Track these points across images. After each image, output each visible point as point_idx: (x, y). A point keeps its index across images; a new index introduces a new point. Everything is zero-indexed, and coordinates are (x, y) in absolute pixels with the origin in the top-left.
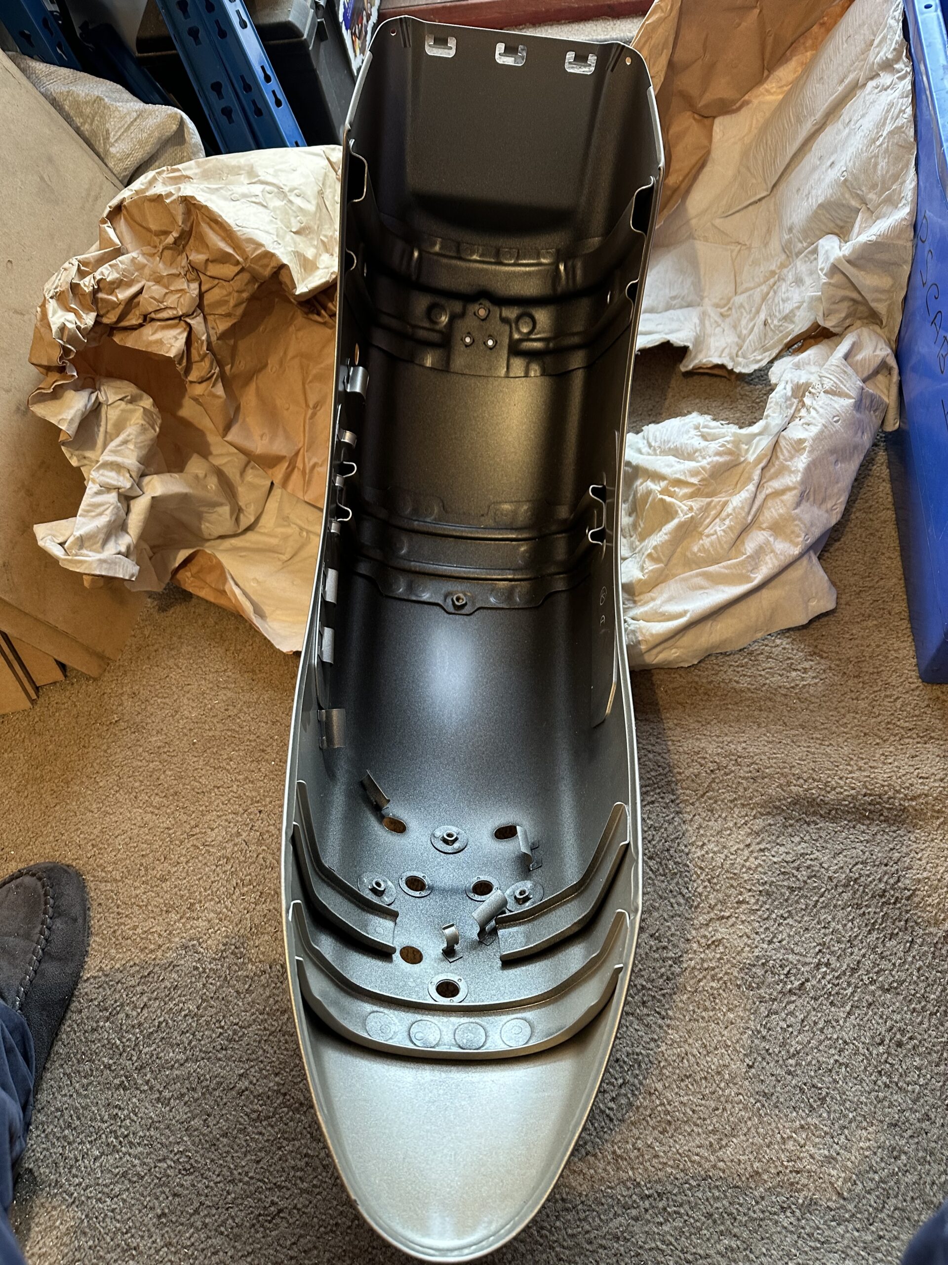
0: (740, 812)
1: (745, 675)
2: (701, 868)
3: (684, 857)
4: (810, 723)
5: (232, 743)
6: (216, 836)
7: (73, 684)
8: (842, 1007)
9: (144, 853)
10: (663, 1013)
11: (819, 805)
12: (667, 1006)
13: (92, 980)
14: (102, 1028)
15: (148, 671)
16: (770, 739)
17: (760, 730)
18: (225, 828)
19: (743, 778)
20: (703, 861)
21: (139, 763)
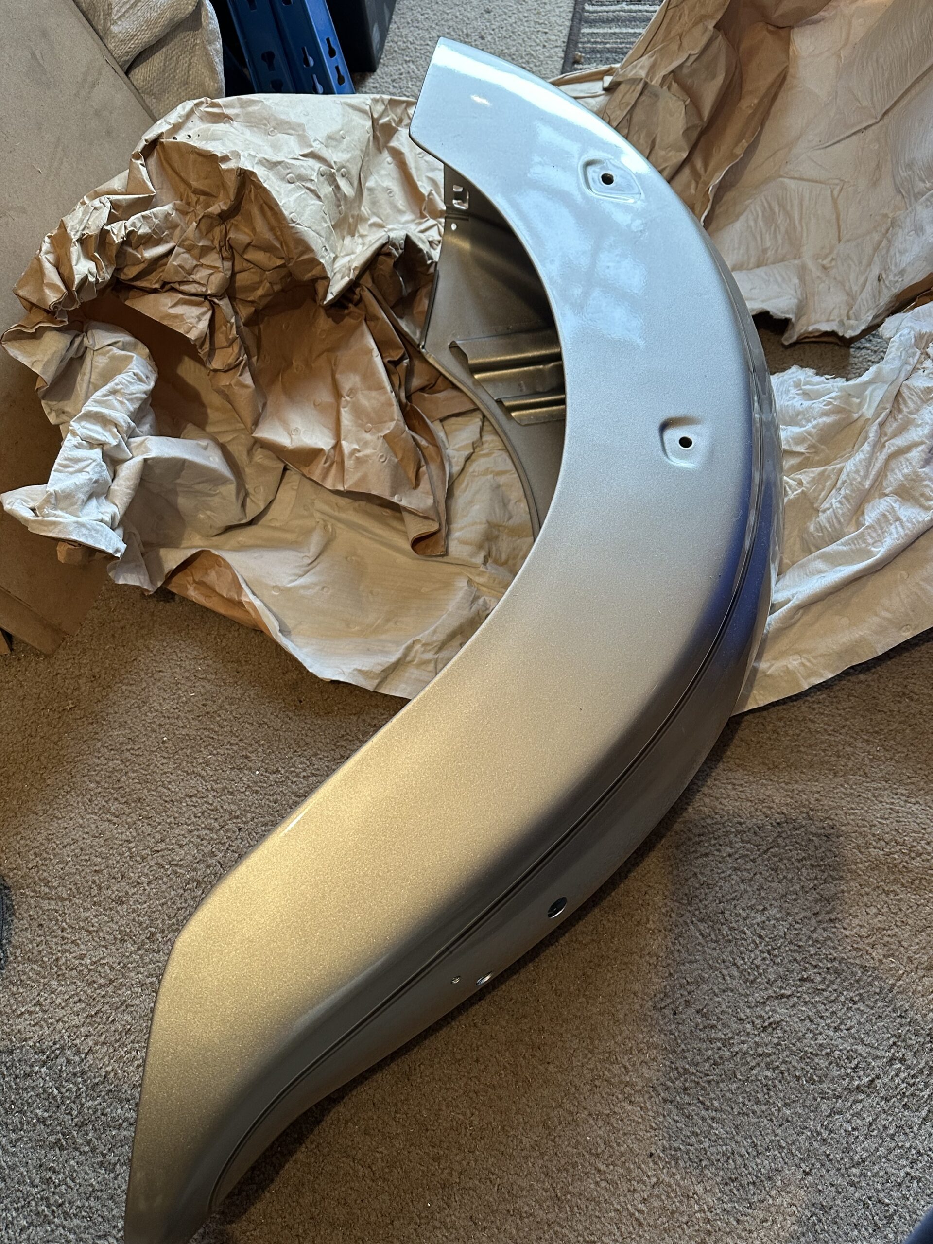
0: (808, 874)
1: (822, 714)
2: (760, 937)
3: (741, 922)
4: (895, 776)
5: (210, 745)
6: (186, 854)
7: (19, 660)
8: (917, 1111)
9: (97, 868)
10: (708, 1103)
11: (901, 872)
12: (712, 1095)
13: (27, 1016)
14: (36, 1073)
15: (111, 651)
16: (848, 791)
17: (837, 780)
18: (197, 846)
19: (815, 835)
20: (763, 928)
21: (97, 761)
